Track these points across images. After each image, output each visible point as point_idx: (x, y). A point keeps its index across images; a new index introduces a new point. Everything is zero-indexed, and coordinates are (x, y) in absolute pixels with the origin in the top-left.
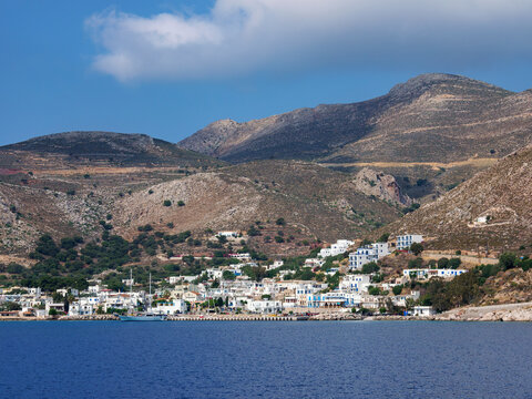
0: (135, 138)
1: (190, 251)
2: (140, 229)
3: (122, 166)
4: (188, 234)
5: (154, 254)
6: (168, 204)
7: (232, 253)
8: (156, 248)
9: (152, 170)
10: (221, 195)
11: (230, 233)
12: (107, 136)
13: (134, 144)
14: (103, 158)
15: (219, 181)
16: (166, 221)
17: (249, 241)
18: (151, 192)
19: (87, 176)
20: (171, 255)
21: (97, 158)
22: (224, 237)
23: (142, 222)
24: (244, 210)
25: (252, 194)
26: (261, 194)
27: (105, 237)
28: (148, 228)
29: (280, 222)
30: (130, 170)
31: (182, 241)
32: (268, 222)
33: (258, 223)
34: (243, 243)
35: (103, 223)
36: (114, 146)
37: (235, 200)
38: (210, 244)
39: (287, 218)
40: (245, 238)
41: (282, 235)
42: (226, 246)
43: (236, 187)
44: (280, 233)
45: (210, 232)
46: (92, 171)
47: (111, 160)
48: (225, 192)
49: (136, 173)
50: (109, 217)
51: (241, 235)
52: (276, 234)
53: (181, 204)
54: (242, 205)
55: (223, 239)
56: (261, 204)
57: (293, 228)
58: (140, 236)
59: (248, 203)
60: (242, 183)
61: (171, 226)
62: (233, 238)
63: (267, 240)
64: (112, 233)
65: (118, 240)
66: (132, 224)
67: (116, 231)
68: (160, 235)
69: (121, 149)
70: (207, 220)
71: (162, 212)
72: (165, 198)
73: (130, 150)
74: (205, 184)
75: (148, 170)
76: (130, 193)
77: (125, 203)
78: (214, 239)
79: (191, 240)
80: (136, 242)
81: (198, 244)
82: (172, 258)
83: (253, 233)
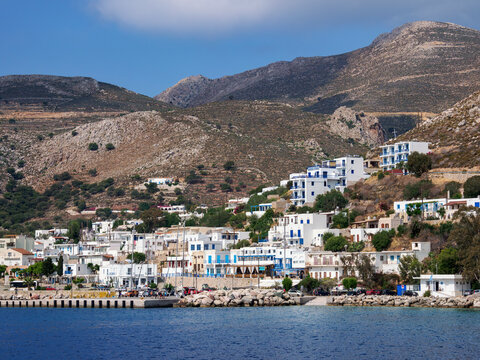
0: (77, 81)
1: (108, 203)
2: (56, 178)
3: (57, 110)
4: (110, 182)
5: (63, 207)
6: (94, 147)
7: (162, 205)
8: (67, 200)
9: (91, 115)
10: (159, 137)
11: (163, 180)
12: (47, 79)
13: (76, 88)
14: (36, 102)
15: (159, 120)
16: (89, 167)
17: (187, 190)
18: (75, 134)
19: (12, 121)
20: (84, 208)
21: (29, 102)
22: (155, 184)
23: (60, 170)
24: (184, 152)
25: (198, 134)
26: (209, 134)
27: (10, 188)
28: (66, 176)
29: (229, 166)
30: (64, 114)
31: (101, 191)
32: (214, 166)
33: (200, 167)
34: (178, 192)
35: (12, 171)
36: (52, 89)
37: (176, 141)
38: (136, 194)
39: (238, 162)
40: (182, 186)
41: (231, 182)
42: (155, 196)
43: (179, 127)
44: (229, 180)
45: (138, 179)
46: (22, 115)
47: (45, 104)
48: (165, 133)
49: (72, 118)
50: (21, 165)
51: (177, 182)
52: (222, 181)
53: (110, 147)
54: (183, 147)
55: (153, 187)
56: (208, 145)
57: (246, 174)
58: (54, 186)
59: (191, 144)
60: (187, 122)
61: (94, 173)
62: (167, 187)
63: (211, 188)
64: (22, 183)
65: (28, 192)
66: (48, 172)
67: (28, 181)
68: (77, 184)
69: (60, 92)
70: (137, 165)
71: (86, 158)
72: (91, 141)
73: (69, 94)
74: (141, 124)
75: (86, 115)
76: (51, 135)
77: (43, 147)
78: (141, 187)
79: (112, 189)
80: (48, 194)
81: (120, 193)
82: (84, 212)
83: (193, 180)
